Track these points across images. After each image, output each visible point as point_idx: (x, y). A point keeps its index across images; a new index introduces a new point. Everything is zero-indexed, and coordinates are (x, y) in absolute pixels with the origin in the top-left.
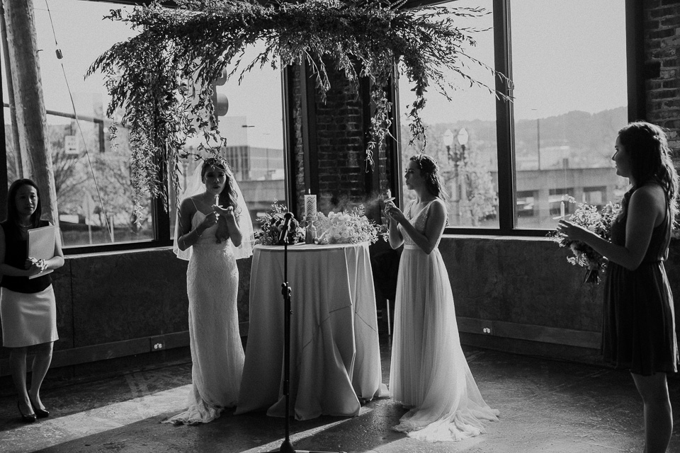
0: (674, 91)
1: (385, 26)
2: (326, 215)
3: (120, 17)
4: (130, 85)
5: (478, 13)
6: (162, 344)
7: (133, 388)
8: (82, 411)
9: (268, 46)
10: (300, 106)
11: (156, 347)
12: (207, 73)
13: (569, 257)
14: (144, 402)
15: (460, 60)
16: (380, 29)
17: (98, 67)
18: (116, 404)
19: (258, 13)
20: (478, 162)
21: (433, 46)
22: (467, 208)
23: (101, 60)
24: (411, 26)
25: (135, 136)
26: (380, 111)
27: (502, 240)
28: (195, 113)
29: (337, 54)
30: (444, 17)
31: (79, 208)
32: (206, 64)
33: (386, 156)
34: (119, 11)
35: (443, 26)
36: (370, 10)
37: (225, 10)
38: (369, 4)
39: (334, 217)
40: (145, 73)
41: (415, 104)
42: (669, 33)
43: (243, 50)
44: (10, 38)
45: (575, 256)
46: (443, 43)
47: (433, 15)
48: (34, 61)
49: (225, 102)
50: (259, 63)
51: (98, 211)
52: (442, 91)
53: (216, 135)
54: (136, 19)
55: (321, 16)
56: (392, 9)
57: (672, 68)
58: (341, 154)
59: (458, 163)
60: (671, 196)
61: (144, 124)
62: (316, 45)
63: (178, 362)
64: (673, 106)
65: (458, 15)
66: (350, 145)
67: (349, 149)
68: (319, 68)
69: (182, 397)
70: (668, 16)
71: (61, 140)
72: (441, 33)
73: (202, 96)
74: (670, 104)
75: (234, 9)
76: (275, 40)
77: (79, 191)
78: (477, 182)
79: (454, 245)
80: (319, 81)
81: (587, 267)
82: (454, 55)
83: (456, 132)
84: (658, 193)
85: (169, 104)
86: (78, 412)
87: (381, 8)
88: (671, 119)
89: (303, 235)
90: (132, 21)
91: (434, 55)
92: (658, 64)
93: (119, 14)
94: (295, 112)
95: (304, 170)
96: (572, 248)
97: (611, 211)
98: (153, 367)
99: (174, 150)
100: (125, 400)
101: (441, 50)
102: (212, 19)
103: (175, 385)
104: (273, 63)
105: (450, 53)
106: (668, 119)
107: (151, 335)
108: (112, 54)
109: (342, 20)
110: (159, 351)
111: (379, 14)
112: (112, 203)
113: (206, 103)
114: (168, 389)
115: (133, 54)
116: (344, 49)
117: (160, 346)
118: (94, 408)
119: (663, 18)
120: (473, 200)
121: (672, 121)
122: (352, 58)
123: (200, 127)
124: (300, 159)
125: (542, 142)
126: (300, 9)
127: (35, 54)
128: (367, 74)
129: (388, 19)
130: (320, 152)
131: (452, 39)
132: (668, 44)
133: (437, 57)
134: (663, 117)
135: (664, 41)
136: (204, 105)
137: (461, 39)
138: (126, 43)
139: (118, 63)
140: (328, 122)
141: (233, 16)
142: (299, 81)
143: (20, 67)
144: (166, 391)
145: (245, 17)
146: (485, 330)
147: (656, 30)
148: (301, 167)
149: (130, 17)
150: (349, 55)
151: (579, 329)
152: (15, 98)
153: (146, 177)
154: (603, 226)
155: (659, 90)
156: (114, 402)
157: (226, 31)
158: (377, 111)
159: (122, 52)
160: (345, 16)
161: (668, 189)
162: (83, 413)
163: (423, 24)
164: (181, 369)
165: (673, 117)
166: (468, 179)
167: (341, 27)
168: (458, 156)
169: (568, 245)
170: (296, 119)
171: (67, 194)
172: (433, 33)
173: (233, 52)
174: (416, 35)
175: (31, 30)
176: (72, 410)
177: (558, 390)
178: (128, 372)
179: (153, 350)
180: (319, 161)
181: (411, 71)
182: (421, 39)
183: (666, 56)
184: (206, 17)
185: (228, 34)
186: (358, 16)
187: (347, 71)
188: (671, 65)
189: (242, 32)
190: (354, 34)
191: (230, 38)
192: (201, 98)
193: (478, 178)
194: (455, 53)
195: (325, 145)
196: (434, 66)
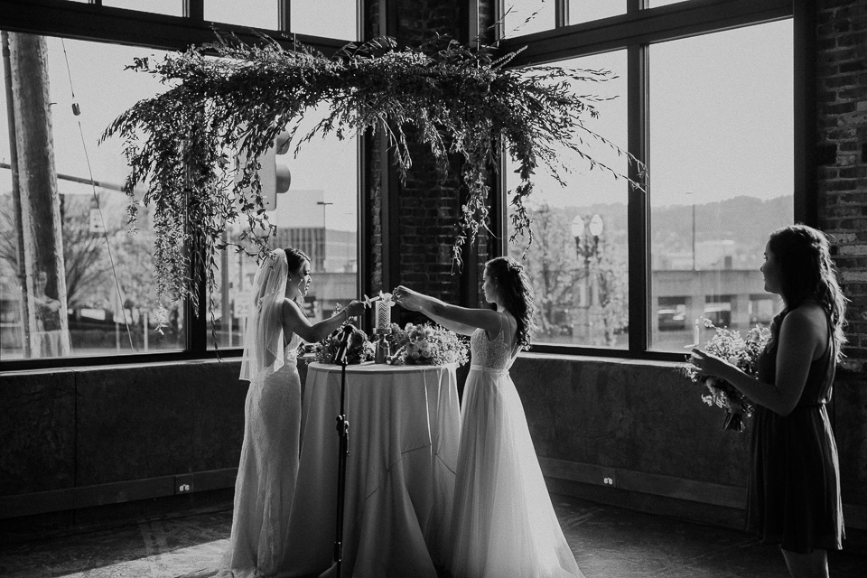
0: (854, 182)
1: (483, 89)
2: (403, 328)
3: (147, 67)
4: (156, 154)
5: (602, 77)
6: (190, 485)
7: (148, 542)
8: (79, 571)
9: (333, 110)
10: (380, 185)
11: (181, 488)
12: (255, 142)
13: (705, 396)
14: (161, 562)
15: (577, 134)
16: (477, 93)
17: (116, 130)
18: (125, 563)
19: (323, 67)
20: (615, 258)
21: (543, 116)
22: (600, 317)
23: (120, 121)
24: (515, 90)
25: (161, 219)
26: (474, 197)
27: (630, 365)
28: (238, 192)
29: (422, 122)
30: (559, 80)
31: (106, 301)
32: (254, 130)
33: (488, 251)
34: (146, 60)
35: (557, 92)
36: (465, 68)
37: (280, 62)
38: (464, 60)
39: (413, 330)
40: (176, 140)
41: (519, 190)
42: (849, 108)
43: (301, 113)
44: (15, 86)
45: (712, 395)
46: (557, 113)
47: (545, 77)
48: (45, 117)
49: (286, 175)
50: (321, 131)
51: (128, 305)
52: (553, 174)
53: (264, 221)
54: (168, 71)
55: (402, 74)
56: (493, 67)
57: (851, 153)
58: (430, 247)
59: (589, 259)
60: (835, 322)
61: (172, 204)
62: (395, 110)
63: (210, 510)
64: (852, 201)
65: (576, 78)
66: (442, 236)
67: (440, 241)
68: (398, 139)
69: (209, 556)
70: (848, 87)
71: (86, 214)
72: (555, 100)
73: (247, 171)
74: (848, 198)
75: (292, 61)
76: (342, 103)
77: (105, 279)
78: (614, 283)
79: (569, 369)
80: (398, 156)
81: (727, 409)
82: (570, 129)
83: (588, 220)
84: (818, 317)
85: (206, 180)
86: (74, 572)
87: (479, 66)
88: (849, 217)
89: (372, 352)
90: (163, 72)
91: (544, 127)
92: (835, 147)
93: (145, 63)
94: (373, 192)
95: (382, 266)
96: (708, 384)
97: (758, 338)
98: (176, 514)
99: (209, 238)
100: (136, 558)
101: (554, 122)
102: (263, 74)
103: (203, 540)
104: (339, 132)
105: (566, 126)
106: (845, 217)
107: (177, 473)
108: (134, 113)
109: (428, 80)
110: (185, 494)
111: (476, 74)
112: (147, 295)
113: (253, 179)
114: (193, 545)
115: (161, 115)
116: (430, 117)
117: (187, 487)
118: (96, 567)
119: (842, 89)
120: (608, 306)
121: (851, 220)
122: (440, 128)
123: (243, 210)
124: (377, 251)
125: (698, 234)
126: (376, 65)
127: (46, 108)
128: (458, 149)
129: (488, 80)
130: (403, 243)
131: (569, 108)
132: (848, 122)
133: (548, 130)
134: (839, 215)
135: (841, 118)
136: (249, 182)
137: (580, 108)
138: (153, 100)
139: (142, 125)
140: (414, 206)
141: (290, 70)
142: (380, 153)
143: (27, 124)
144: (191, 547)
145: (305, 73)
146: (606, 481)
147: (831, 104)
148: (379, 262)
149: (159, 67)
150: (437, 125)
151: (725, 484)
152: (19, 163)
153: (172, 272)
154: (748, 358)
155: (834, 180)
156: (121, 560)
157: (280, 89)
158: (470, 197)
159: (147, 111)
160: (433, 76)
161: (831, 312)
162: (81, 574)
163: (532, 88)
164: (212, 518)
165: (851, 214)
166: (602, 278)
167: (426, 89)
168: (590, 250)
169: (704, 380)
170: (374, 200)
171: (90, 283)
172: (544, 99)
173: (288, 116)
174: (522, 102)
175: (43, 77)
176: (66, 569)
177: (695, 563)
178: (144, 521)
179: (177, 493)
180: (402, 255)
181: (515, 147)
182: (529, 107)
183: (845, 137)
184: (256, 71)
185: (283, 94)
186: (450, 76)
187: (433, 145)
188: (850, 149)
189: (301, 91)
190: (444, 98)
191: (285, 99)
192: (245, 173)
193: (615, 279)
194: (571, 125)
195: (411, 235)
196: (545, 142)
